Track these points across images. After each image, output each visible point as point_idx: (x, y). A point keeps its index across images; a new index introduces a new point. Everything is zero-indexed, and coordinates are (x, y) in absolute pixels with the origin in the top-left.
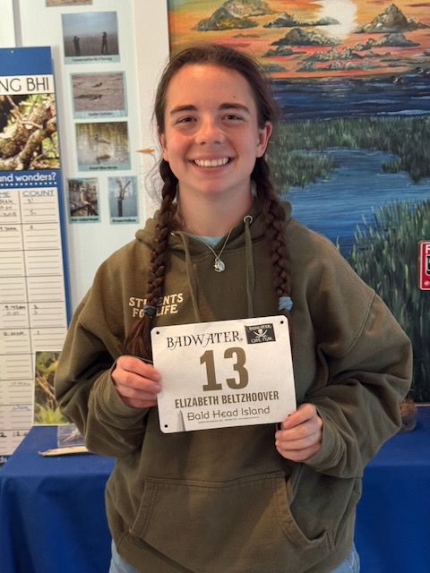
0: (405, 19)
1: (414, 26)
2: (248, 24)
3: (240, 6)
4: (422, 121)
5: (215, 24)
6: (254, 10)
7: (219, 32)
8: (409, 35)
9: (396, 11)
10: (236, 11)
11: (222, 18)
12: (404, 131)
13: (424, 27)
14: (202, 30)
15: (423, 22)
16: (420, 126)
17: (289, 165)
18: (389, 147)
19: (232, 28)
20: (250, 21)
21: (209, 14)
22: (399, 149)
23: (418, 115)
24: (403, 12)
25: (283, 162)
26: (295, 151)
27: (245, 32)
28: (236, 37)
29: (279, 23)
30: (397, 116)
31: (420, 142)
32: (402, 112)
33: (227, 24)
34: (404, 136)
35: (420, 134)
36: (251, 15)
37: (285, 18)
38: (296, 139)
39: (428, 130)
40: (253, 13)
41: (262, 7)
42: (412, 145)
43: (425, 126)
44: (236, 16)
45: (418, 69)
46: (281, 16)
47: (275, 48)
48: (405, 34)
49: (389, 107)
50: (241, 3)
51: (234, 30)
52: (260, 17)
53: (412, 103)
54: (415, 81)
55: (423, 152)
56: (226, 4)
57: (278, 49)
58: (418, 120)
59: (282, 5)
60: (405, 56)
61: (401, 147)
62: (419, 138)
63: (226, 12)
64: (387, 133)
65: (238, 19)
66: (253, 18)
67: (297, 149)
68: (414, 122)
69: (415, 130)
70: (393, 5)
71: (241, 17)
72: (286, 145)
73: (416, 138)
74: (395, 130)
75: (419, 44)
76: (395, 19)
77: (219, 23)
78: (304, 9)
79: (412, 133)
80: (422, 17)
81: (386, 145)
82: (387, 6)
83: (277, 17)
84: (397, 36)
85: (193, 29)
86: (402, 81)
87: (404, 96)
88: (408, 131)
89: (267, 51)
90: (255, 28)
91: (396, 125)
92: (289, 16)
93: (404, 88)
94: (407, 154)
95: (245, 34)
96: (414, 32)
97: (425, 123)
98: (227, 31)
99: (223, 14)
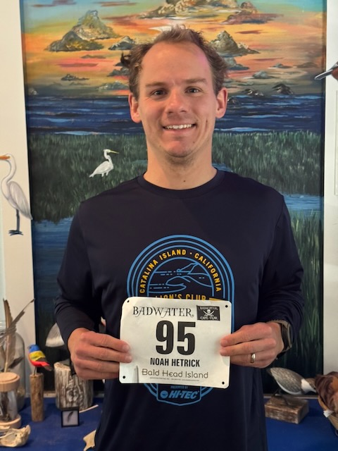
0: (235, 44)
1: (243, 51)
2: (94, 46)
3: (87, 30)
4: (252, 138)
5: (65, 46)
6: (100, 34)
7: (69, 52)
8: (240, 60)
9: (227, 37)
10: (85, 35)
11: (71, 40)
12: (235, 145)
13: (253, 52)
14: (54, 51)
15: (252, 48)
16: (250, 142)
17: (132, 173)
18: (222, 159)
19: (80, 50)
20: (96, 43)
21: (60, 36)
22: (231, 162)
23: (248, 132)
24: (234, 39)
25: (127, 171)
26: (137, 161)
27: (93, 53)
28: (84, 57)
29: (122, 46)
30: (229, 132)
31: (250, 157)
32: (233, 129)
33: (76, 46)
34: (235, 150)
35: (249, 149)
36: (97, 39)
37: (128, 42)
38: (139, 151)
39: (257, 146)
40: (99, 37)
41: (108, 31)
42: (243, 159)
43: (254, 142)
44: (84, 38)
45: (247, 91)
46: (125, 40)
47: (119, 68)
48: (235, 58)
49: (222, 124)
50: (88, 27)
51: (82, 51)
52: (105, 40)
53: (242, 121)
54: (245, 101)
55: (252, 165)
56: (74, 28)
57: (122, 69)
58: (248, 137)
59: (126, 30)
60: (235, 78)
61: (233, 159)
62: (249, 152)
63: (75, 35)
64: (220, 148)
65: (86, 41)
66: (99, 41)
67: (140, 159)
68: (244, 138)
69: (245, 145)
70: (225, 32)
71: (89, 40)
72: (129, 155)
73: (246, 153)
74: (227, 145)
75: (248, 68)
76: (227, 44)
77: (69, 45)
78: (143, 34)
79: (243, 148)
80: (251, 43)
81: (220, 158)
82: (219, 33)
83: (121, 40)
84: (228, 60)
85: (46, 49)
86: (233, 101)
87: (236, 114)
88: (238, 146)
89: (112, 71)
90: (101, 50)
91: (229, 141)
92: (132, 40)
93: (235, 107)
94: (238, 167)
95: (92, 55)
96: (244, 57)
97: (254, 139)
98: (77, 52)
99: (72, 36)
